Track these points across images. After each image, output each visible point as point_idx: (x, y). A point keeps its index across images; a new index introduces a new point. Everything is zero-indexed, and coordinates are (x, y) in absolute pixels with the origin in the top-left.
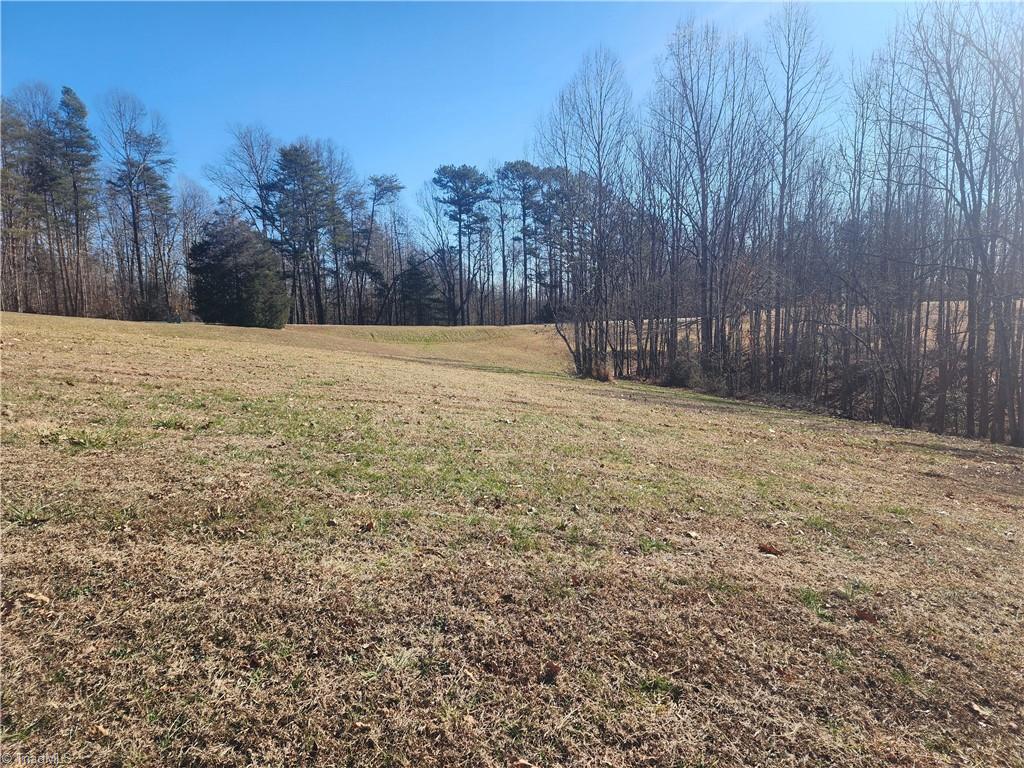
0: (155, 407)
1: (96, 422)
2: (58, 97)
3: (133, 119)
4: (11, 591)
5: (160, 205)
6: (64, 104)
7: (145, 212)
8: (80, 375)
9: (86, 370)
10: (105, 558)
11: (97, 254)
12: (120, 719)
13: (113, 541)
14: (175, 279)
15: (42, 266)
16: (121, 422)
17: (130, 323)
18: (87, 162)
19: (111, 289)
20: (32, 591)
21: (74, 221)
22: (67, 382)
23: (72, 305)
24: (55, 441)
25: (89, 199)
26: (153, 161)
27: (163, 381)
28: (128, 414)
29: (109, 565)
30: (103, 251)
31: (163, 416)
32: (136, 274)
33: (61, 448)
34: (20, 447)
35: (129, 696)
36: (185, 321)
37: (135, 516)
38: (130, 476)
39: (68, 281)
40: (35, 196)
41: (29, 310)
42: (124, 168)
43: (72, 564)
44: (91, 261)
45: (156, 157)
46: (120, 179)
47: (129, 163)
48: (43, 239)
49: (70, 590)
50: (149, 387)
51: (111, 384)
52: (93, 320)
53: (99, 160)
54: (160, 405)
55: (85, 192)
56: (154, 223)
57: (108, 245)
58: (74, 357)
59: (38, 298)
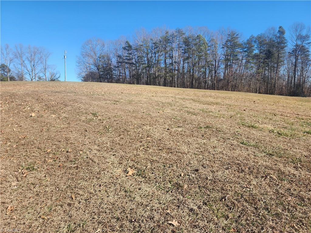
0: (303, 126)
1: (284, 128)
2: (278, 29)
3: (301, 31)
4: (266, 173)
5: (305, 58)
6: (279, 31)
7: (300, 61)
8: (277, 113)
9: (279, 111)
10: (292, 172)
11: (281, 76)
12: (300, 225)
13: (294, 167)
14: (306, 82)
15: (265, 80)
16: (292, 129)
17: (288, 97)
18: (283, 48)
19: (284, 86)
20: (272, 175)
21: (276, 66)
22: (274, 115)
23: (272, 91)
24: (273, 132)
25: (282, 59)
26: (305, 43)
27: (304, 117)
28: (294, 127)
29: (294, 175)
30: (284, 74)
31: (306, 129)
32: (293, 81)
33: (275, 134)
34: (264, 132)
35: (303, 220)
36: (308, 97)
37: (301, 161)
38: (297, 147)
39: (272, 84)
40: (267, 60)
41: (260, 93)
42: (295, 47)
43: (283, 171)
44: (279, 78)
45: (307, 42)
46: (293, 51)
47: (297, 45)
48: (267, 72)
49: (282, 178)
50: (300, 119)
51: (287, 116)
52: (277, 96)
53: (287, 47)
54: (304, 125)
55: (281, 57)
56: (302, 64)
57: (286, 73)
58: (274, 107)
59: (263, 90)
